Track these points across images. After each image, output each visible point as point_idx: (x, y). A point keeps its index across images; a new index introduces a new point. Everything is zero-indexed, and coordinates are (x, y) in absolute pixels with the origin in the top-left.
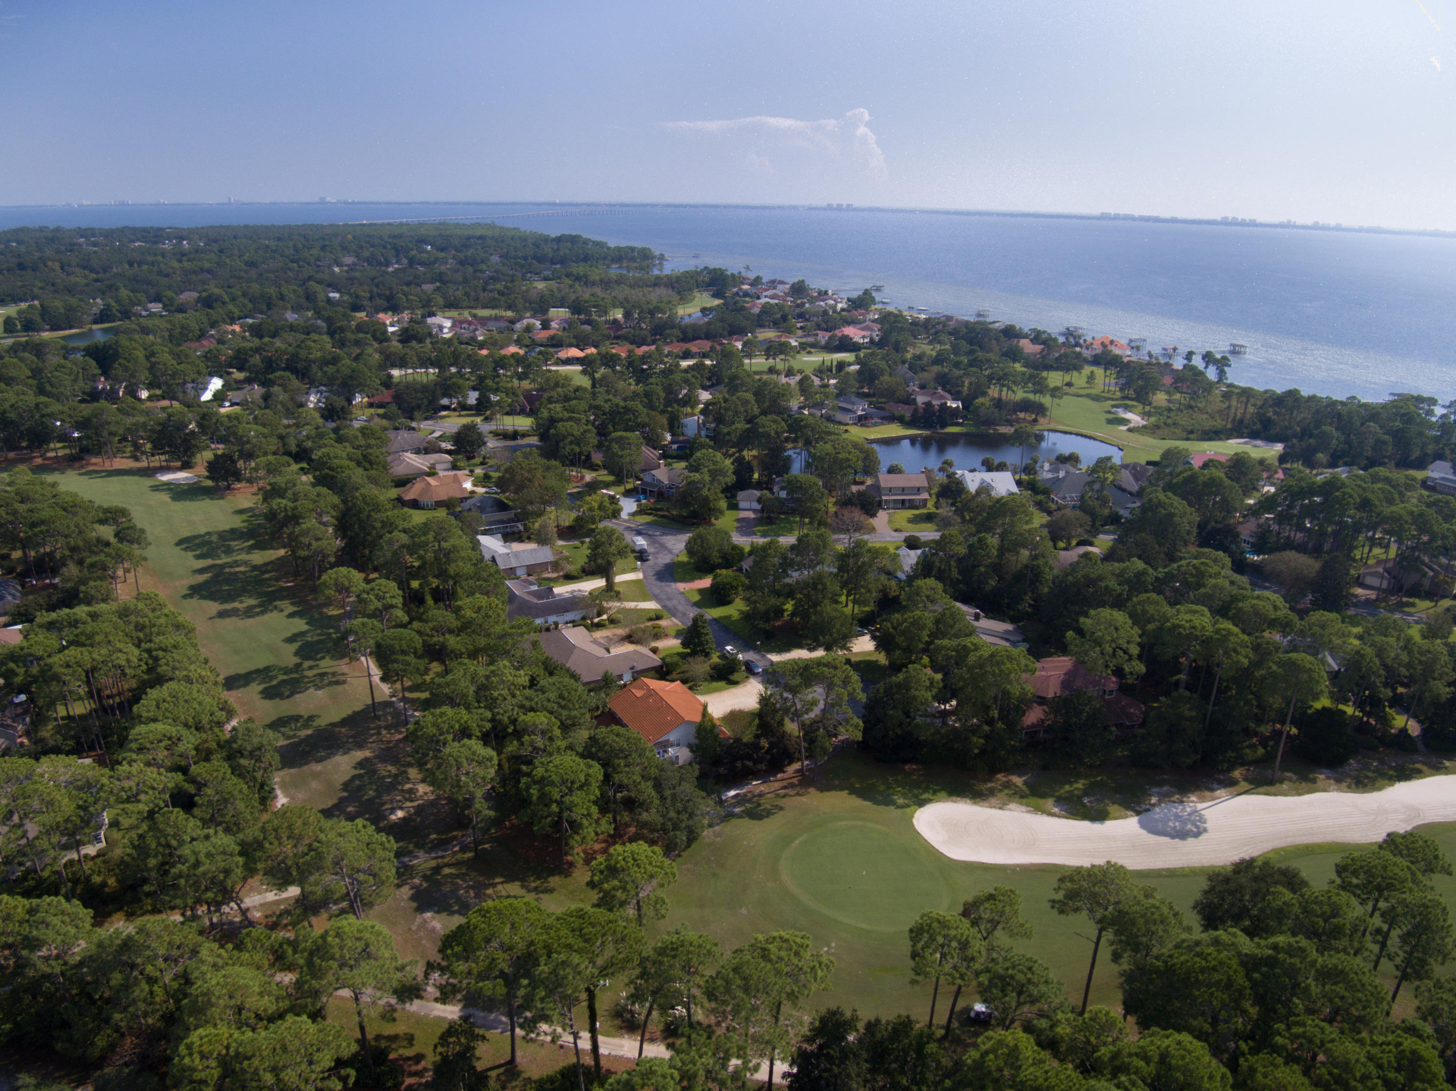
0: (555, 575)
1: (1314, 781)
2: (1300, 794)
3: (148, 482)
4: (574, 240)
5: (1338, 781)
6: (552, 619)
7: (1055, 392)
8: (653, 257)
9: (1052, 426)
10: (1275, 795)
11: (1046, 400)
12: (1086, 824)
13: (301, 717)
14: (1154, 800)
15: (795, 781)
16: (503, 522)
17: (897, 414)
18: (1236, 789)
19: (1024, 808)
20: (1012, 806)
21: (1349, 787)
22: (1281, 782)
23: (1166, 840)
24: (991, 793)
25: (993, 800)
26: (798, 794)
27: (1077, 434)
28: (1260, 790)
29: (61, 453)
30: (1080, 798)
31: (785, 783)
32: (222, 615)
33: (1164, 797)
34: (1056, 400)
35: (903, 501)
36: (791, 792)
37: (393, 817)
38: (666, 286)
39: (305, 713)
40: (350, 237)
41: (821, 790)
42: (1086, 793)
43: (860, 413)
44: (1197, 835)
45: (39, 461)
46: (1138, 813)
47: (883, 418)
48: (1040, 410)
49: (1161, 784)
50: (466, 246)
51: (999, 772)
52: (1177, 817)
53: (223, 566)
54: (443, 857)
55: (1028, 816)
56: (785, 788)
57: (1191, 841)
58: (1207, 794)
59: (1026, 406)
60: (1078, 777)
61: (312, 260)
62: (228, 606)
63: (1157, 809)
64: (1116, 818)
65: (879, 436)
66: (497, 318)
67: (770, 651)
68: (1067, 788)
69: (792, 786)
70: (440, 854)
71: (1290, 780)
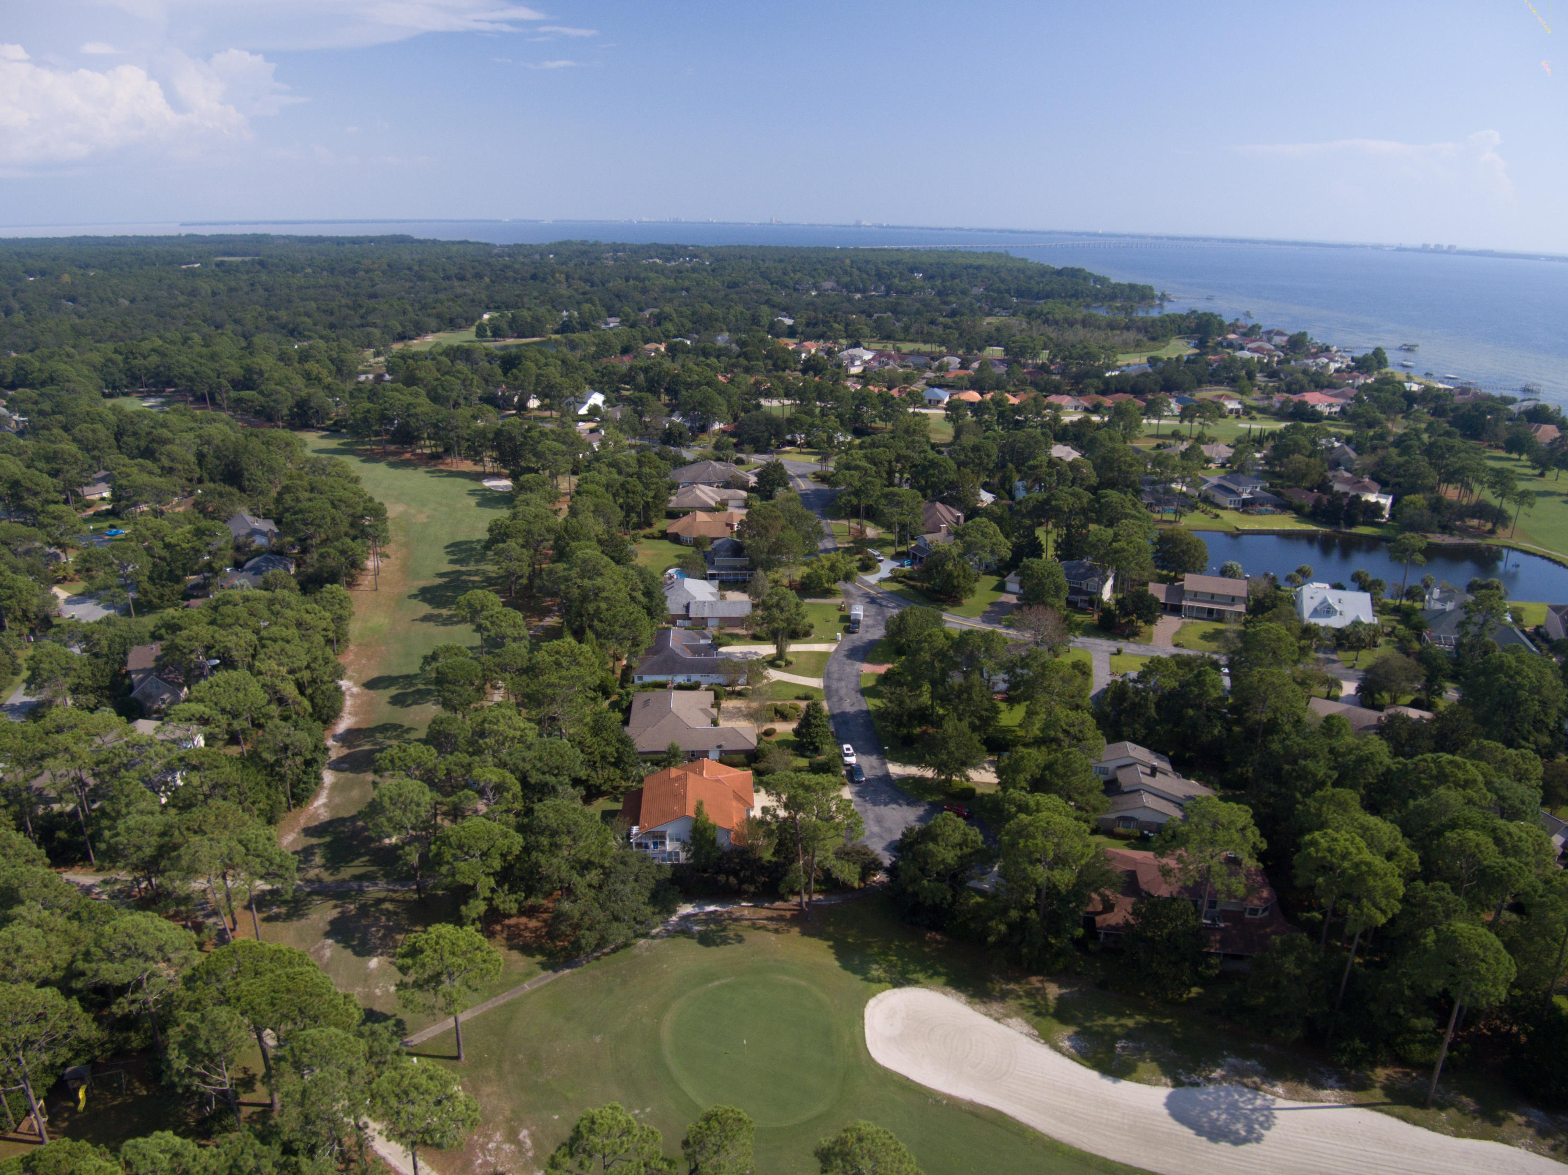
0: (743, 632)
1: (1498, 1122)
2: (1458, 1135)
3: (473, 485)
4: (1074, 273)
5: (1543, 1133)
6: (695, 678)
7: (1524, 497)
8: (1153, 297)
9: (1512, 543)
10: (1415, 1123)
11: (1510, 508)
12: (1094, 1075)
13: (401, 726)
14: (1217, 1073)
15: (788, 914)
16: (735, 568)
17: (1296, 501)
18: (1363, 1096)
19: (1026, 1028)
20: (1016, 1021)
21: (1554, 1148)
22: (1442, 1107)
23: (1189, 1133)
24: (1003, 996)
25: (996, 1007)
26: (776, 931)
27: (1543, 557)
28: (1397, 1109)
29: (427, 451)
30: (1115, 1038)
31: (774, 914)
32: (426, 618)
33: (1238, 1075)
34: (1525, 508)
35: (1210, 611)
36: (771, 925)
37: (387, 841)
38: (1139, 330)
39: (407, 725)
40: (848, 261)
41: (804, 933)
42: (1129, 1035)
43: (1245, 496)
44: (1238, 1141)
45: (408, 456)
46: (1177, 1083)
47: (1276, 506)
48: (1499, 518)
49: (1246, 1054)
50: (953, 276)
51: (1036, 973)
52: (1234, 1105)
53: (463, 573)
54: (395, 891)
55: (1025, 1039)
56: (768, 919)
57: (1224, 1146)
58: (1306, 1089)
59: (1481, 510)
60: (1140, 1008)
61: (791, 284)
62: (436, 612)
63: (1211, 1088)
64: (1139, 1081)
65: (1257, 527)
66: (919, 353)
67: (895, 760)
68: (1111, 1020)
69: (780, 919)
70: (398, 887)
71: (1461, 1109)
